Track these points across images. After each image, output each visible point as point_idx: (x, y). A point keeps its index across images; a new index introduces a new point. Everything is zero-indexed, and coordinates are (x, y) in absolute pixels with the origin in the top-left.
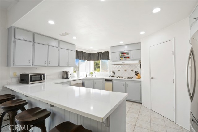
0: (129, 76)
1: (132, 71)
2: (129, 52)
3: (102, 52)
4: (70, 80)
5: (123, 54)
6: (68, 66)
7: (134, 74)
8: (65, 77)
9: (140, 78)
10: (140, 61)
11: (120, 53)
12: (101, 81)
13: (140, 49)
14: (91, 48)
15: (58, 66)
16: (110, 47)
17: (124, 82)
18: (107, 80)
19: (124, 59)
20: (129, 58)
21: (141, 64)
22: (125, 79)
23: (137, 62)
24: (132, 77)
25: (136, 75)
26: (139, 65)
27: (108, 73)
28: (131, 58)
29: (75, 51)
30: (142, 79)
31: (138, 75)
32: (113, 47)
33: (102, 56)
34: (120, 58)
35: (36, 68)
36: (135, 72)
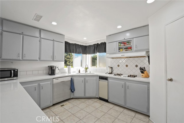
0: (132, 74)
1: (137, 66)
2: (131, 40)
3: (98, 44)
4: (56, 76)
5: (123, 44)
6: (53, 60)
7: (139, 71)
8: (50, 73)
9: (148, 76)
10: (148, 52)
11: (119, 43)
12: (95, 78)
13: (149, 35)
14: (85, 38)
15: (38, 59)
16: (107, 36)
17: (123, 83)
18: (102, 78)
19: (124, 50)
20: (131, 48)
21: (149, 57)
22: (125, 78)
23: (144, 54)
24: (135, 75)
25: (142, 72)
26: (147, 59)
27: (105, 69)
28: (134, 48)
29: (64, 42)
30: (150, 80)
31: (145, 72)
32: (110, 35)
33: (99, 48)
34: (119, 49)
35: (12, 63)
36: (141, 69)
